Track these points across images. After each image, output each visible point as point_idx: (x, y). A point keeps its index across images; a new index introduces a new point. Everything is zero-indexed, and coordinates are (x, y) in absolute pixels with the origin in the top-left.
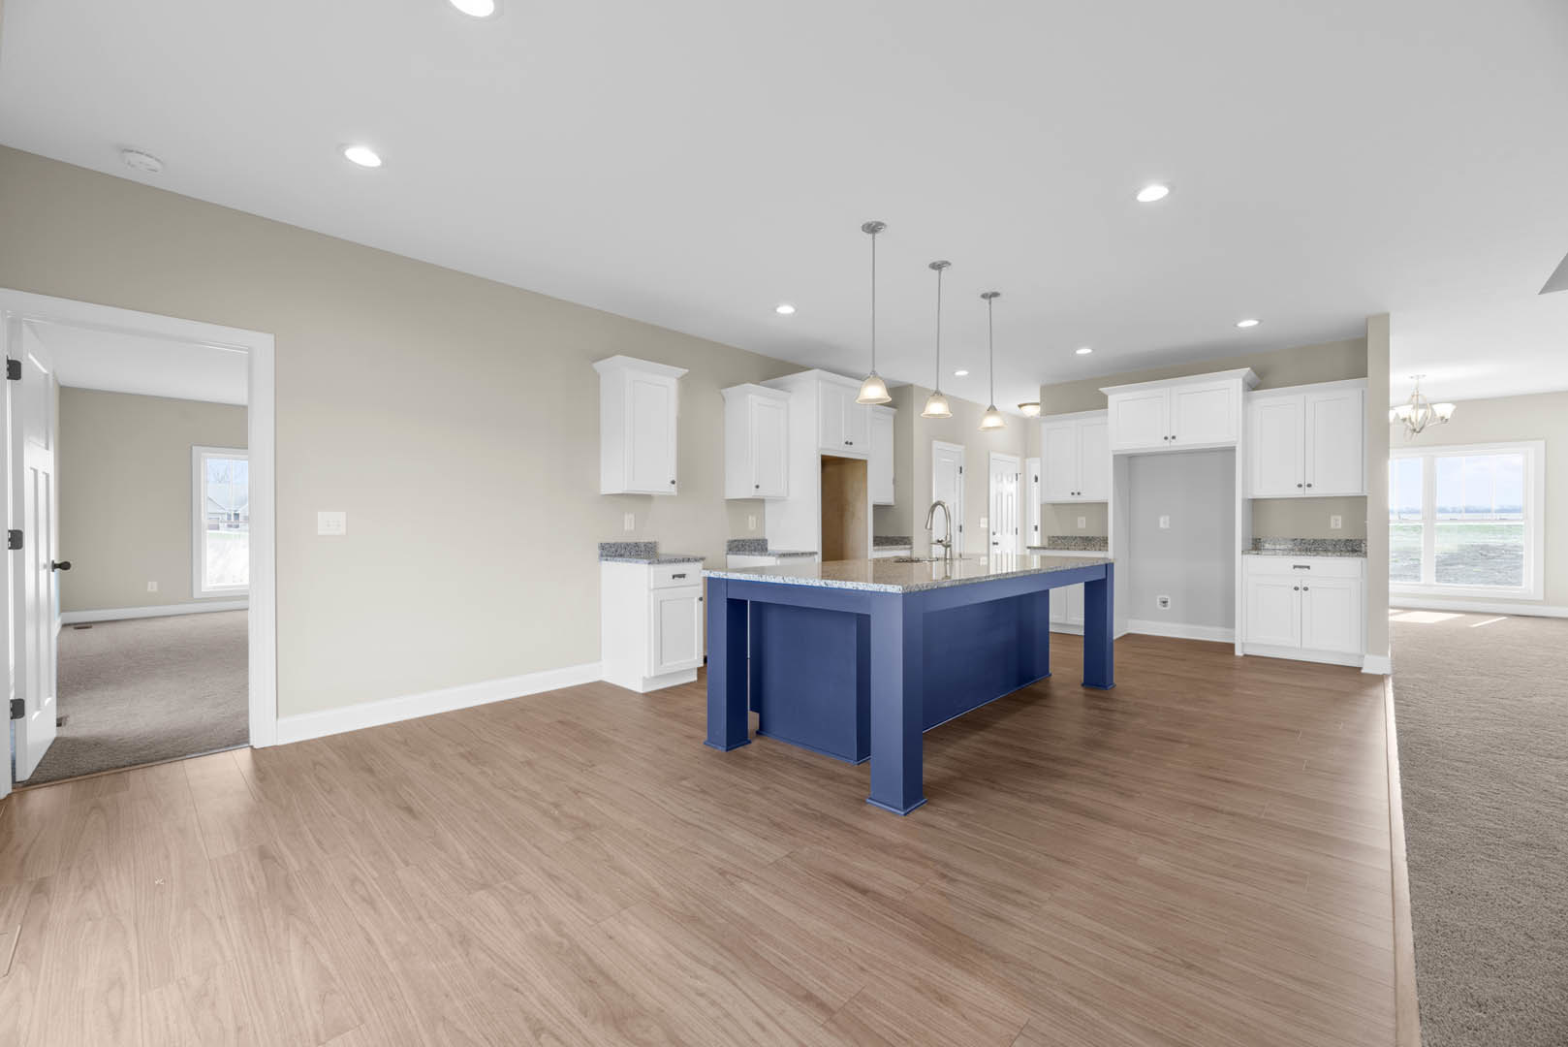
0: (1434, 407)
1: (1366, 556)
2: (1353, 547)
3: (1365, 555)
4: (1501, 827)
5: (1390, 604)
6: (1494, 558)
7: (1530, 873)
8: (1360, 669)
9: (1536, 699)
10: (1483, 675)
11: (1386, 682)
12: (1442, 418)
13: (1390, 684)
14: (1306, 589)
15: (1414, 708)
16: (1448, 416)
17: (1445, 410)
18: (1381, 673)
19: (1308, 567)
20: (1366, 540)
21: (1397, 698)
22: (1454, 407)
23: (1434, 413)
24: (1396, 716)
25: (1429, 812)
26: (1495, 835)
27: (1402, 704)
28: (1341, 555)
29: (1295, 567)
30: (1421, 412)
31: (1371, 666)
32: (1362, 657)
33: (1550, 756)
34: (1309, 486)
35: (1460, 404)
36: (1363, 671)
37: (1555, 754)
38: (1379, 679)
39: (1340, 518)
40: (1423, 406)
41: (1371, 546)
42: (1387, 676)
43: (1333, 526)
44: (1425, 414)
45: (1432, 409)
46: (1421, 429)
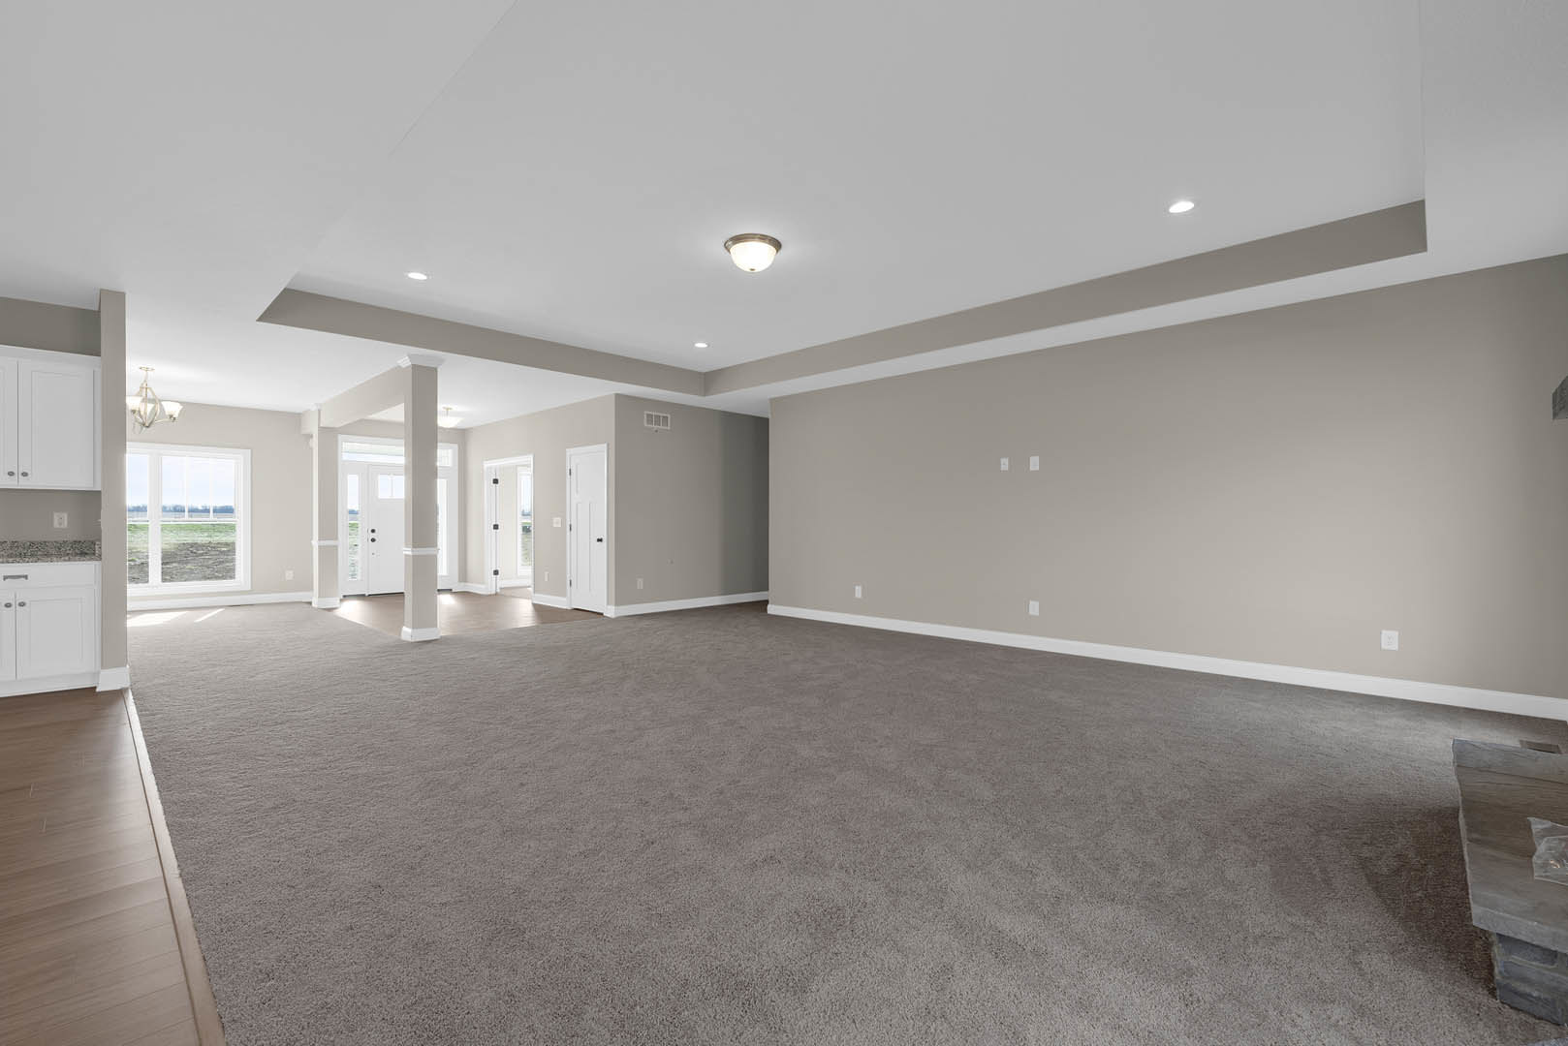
0: (163, 403)
1: (101, 559)
2: (85, 548)
3: (100, 557)
4: (253, 802)
5: (128, 609)
6: (202, 555)
7: (282, 831)
8: (95, 688)
9: (259, 677)
10: (214, 666)
11: (126, 696)
12: (171, 416)
13: (130, 697)
14: (22, 604)
15: (159, 716)
16: (176, 415)
17: (174, 409)
18: (119, 688)
19: (26, 577)
20: (100, 540)
21: (139, 711)
22: (181, 407)
23: (162, 409)
24: (142, 729)
25: (193, 816)
26: (250, 811)
27: (147, 715)
28: (69, 560)
29: (5, 578)
30: (150, 406)
31: (107, 682)
32: (96, 675)
33: (277, 724)
34: (25, 474)
35: (187, 406)
36: (97, 690)
37: (279, 721)
38: (118, 695)
39: (65, 516)
40: (153, 401)
41: (106, 545)
42: (127, 689)
43: (56, 524)
44: (154, 408)
45: (161, 405)
46: (151, 423)
